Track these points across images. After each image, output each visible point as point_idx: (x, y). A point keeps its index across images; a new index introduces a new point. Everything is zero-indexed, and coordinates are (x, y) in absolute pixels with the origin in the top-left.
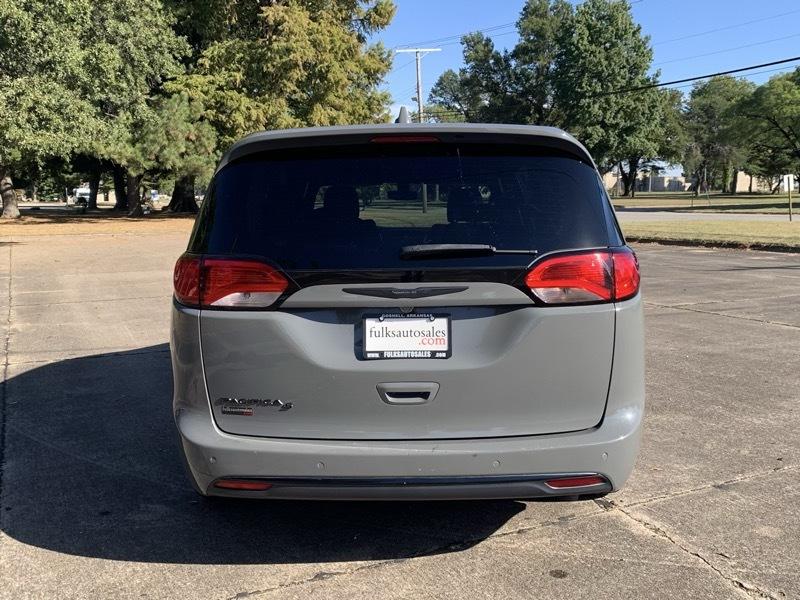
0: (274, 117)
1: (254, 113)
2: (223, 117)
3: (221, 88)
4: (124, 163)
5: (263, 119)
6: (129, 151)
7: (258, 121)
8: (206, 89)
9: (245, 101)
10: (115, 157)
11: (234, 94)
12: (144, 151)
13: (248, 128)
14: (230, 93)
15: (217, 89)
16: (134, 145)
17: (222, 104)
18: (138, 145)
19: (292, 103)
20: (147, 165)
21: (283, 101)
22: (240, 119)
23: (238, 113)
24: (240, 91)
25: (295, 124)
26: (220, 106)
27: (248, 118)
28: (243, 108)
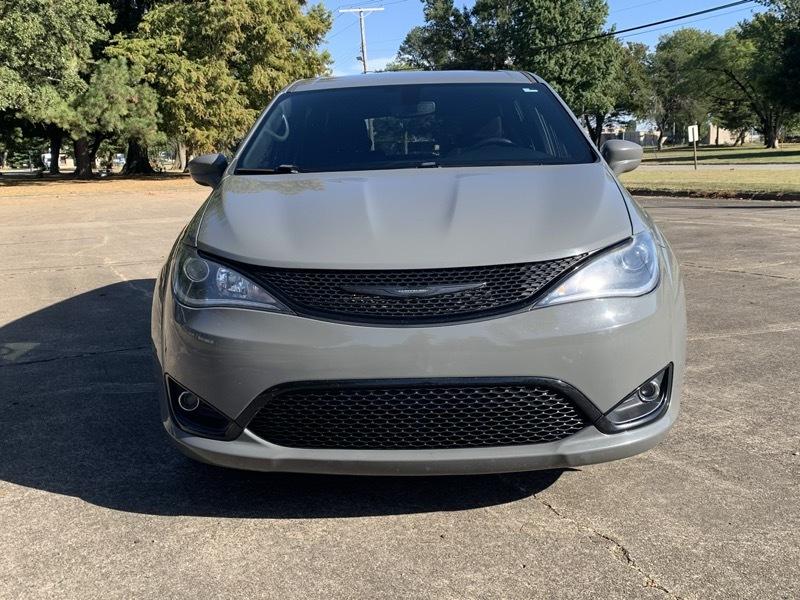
0: (215, 78)
1: (194, 75)
2: (164, 80)
3: (161, 51)
4: (66, 126)
5: (203, 81)
6: (71, 115)
7: (198, 82)
8: (147, 52)
9: (186, 64)
10: (57, 121)
11: (175, 57)
12: (85, 114)
13: (189, 90)
14: (170, 56)
15: (158, 53)
16: (75, 108)
17: (163, 67)
18: (80, 109)
19: (232, 65)
20: (88, 128)
21: (223, 63)
22: (180, 81)
23: (178, 76)
24: (180, 54)
25: (234, 84)
26: (161, 69)
27: (189, 80)
28: (183, 71)
